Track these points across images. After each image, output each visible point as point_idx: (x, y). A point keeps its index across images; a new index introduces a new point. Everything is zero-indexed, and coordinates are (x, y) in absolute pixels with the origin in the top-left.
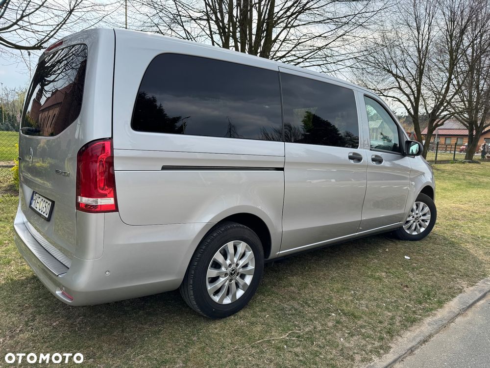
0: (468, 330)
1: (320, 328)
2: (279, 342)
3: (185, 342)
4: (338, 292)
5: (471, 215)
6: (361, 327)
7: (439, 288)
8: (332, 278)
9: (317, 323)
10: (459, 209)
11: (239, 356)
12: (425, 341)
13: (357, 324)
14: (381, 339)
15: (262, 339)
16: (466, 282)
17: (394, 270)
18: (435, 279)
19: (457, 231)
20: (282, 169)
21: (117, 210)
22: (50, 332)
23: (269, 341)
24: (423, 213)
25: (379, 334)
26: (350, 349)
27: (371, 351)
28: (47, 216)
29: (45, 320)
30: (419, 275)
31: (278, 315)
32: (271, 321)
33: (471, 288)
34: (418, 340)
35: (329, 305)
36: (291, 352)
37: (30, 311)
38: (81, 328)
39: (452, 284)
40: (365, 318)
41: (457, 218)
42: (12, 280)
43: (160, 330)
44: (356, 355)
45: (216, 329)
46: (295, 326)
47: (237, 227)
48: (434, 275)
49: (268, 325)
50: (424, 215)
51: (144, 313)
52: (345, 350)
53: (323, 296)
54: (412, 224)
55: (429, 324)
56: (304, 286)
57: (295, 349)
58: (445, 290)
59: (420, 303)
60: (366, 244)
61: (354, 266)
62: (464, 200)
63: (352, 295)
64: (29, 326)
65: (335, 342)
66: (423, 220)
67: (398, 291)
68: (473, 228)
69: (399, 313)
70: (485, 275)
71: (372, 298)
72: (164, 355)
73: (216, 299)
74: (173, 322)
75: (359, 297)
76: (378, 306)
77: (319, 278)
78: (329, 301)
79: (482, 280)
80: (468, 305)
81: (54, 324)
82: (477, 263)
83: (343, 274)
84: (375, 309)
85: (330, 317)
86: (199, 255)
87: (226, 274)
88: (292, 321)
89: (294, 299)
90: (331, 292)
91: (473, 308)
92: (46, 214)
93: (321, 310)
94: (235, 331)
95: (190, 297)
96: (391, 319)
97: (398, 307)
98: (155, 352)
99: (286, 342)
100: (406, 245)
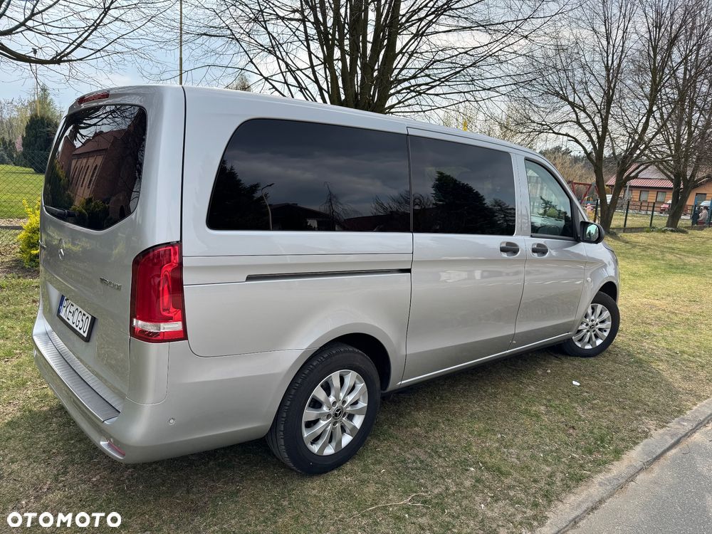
0: (652, 493)
1: (454, 489)
2: (399, 510)
3: (272, 508)
4: (480, 435)
5: (668, 317)
6: (509, 488)
7: (618, 430)
8: (472, 414)
9: (450, 481)
10: (652, 306)
11: (344, 529)
12: (593, 509)
13: (503, 482)
14: (536, 505)
15: (376, 504)
16: (655, 422)
17: (557, 402)
18: (612, 416)
19: (648, 343)
20: (409, 271)
21: (185, 337)
22: (89, 491)
23: (385, 508)
24: (601, 319)
25: (532, 499)
26: (494, 519)
27: (521, 523)
28: (85, 335)
29: (80, 473)
30: (591, 411)
31: (397, 469)
32: (388, 479)
33: (661, 431)
34: (584, 507)
35: (466, 455)
36: (414, 523)
37: (60, 459)
38: (131, 486)
39: (635, 424)
40: (515, 475)
41: (649, 321)
42: (30, 411)
43: (239, 491)
44: (501, 529)
45: (314, 489)
46: (421, 485)
47: (345, 351)
48: (611, 411)
49: (384, 484)
50: (602, 322)
51: (216, 464)
52: (486, 521)
53: (458, 442)
54: (585, 334)
55: (600, 484)
56: (433, 426)
57: (420, 519)
58: (624, 434)
59: (591, 453)
60: (520, 361)
61: (503, 396)
62: (660, 292)
63: (498, 441)
64: (60, 482)
65: (474, 509)
66: (600, 329)
67: (561, 435)
68: (669, 339)
69: (562, 467)
70: (680, 412)
71: (525, 445)
72: (245, 526)
73: (315, 448)
74: (256, 478)
75: (508, 444)
76: (533, 457)
77: (454, 415)
78: (467, 449)
79: (676, 419)
80: (654, 456)
81: (94, 479)
82: (672, 392)
83: (486, 408)
84: (528, 461)
85: (467, 473)
86: (293, 391)
87: (328, 416)
88: (417, 478)
89: (419, 445)
90: (470, 436)
91: (662, 460)
92: (84, 332)
93: (456, 463)
94: (339, 492)
95: (280, 448)
96: (550, 477)
97: (559, 459)
98: (233, 522)
99: (407, 509)
100: (576, 363)
